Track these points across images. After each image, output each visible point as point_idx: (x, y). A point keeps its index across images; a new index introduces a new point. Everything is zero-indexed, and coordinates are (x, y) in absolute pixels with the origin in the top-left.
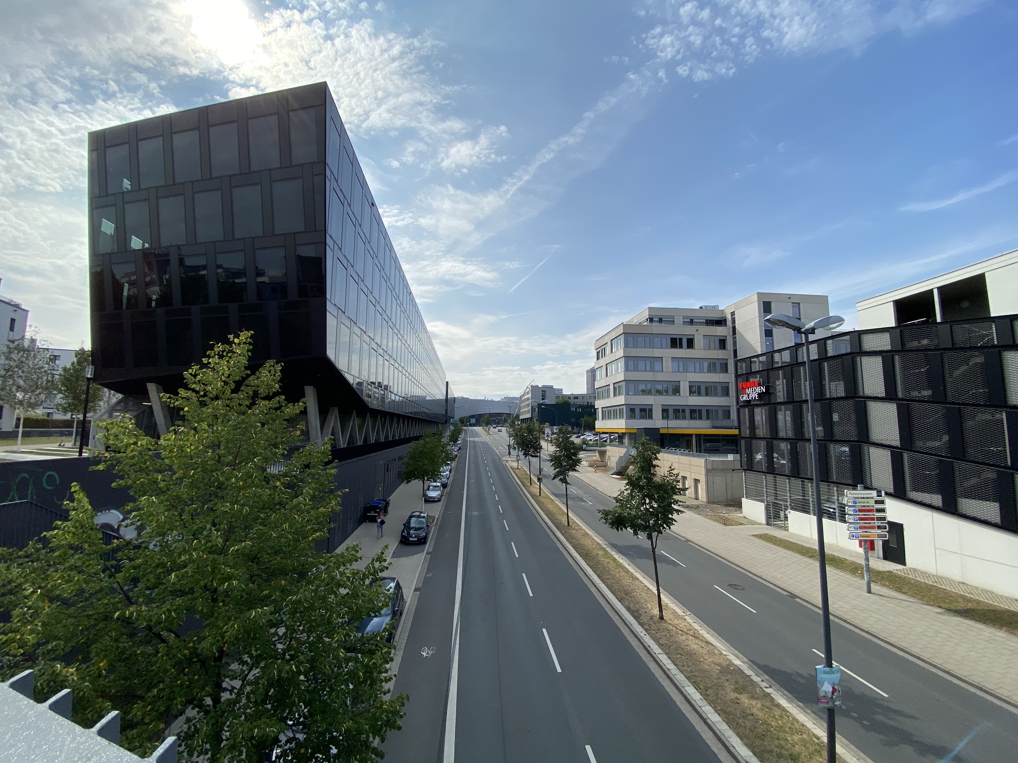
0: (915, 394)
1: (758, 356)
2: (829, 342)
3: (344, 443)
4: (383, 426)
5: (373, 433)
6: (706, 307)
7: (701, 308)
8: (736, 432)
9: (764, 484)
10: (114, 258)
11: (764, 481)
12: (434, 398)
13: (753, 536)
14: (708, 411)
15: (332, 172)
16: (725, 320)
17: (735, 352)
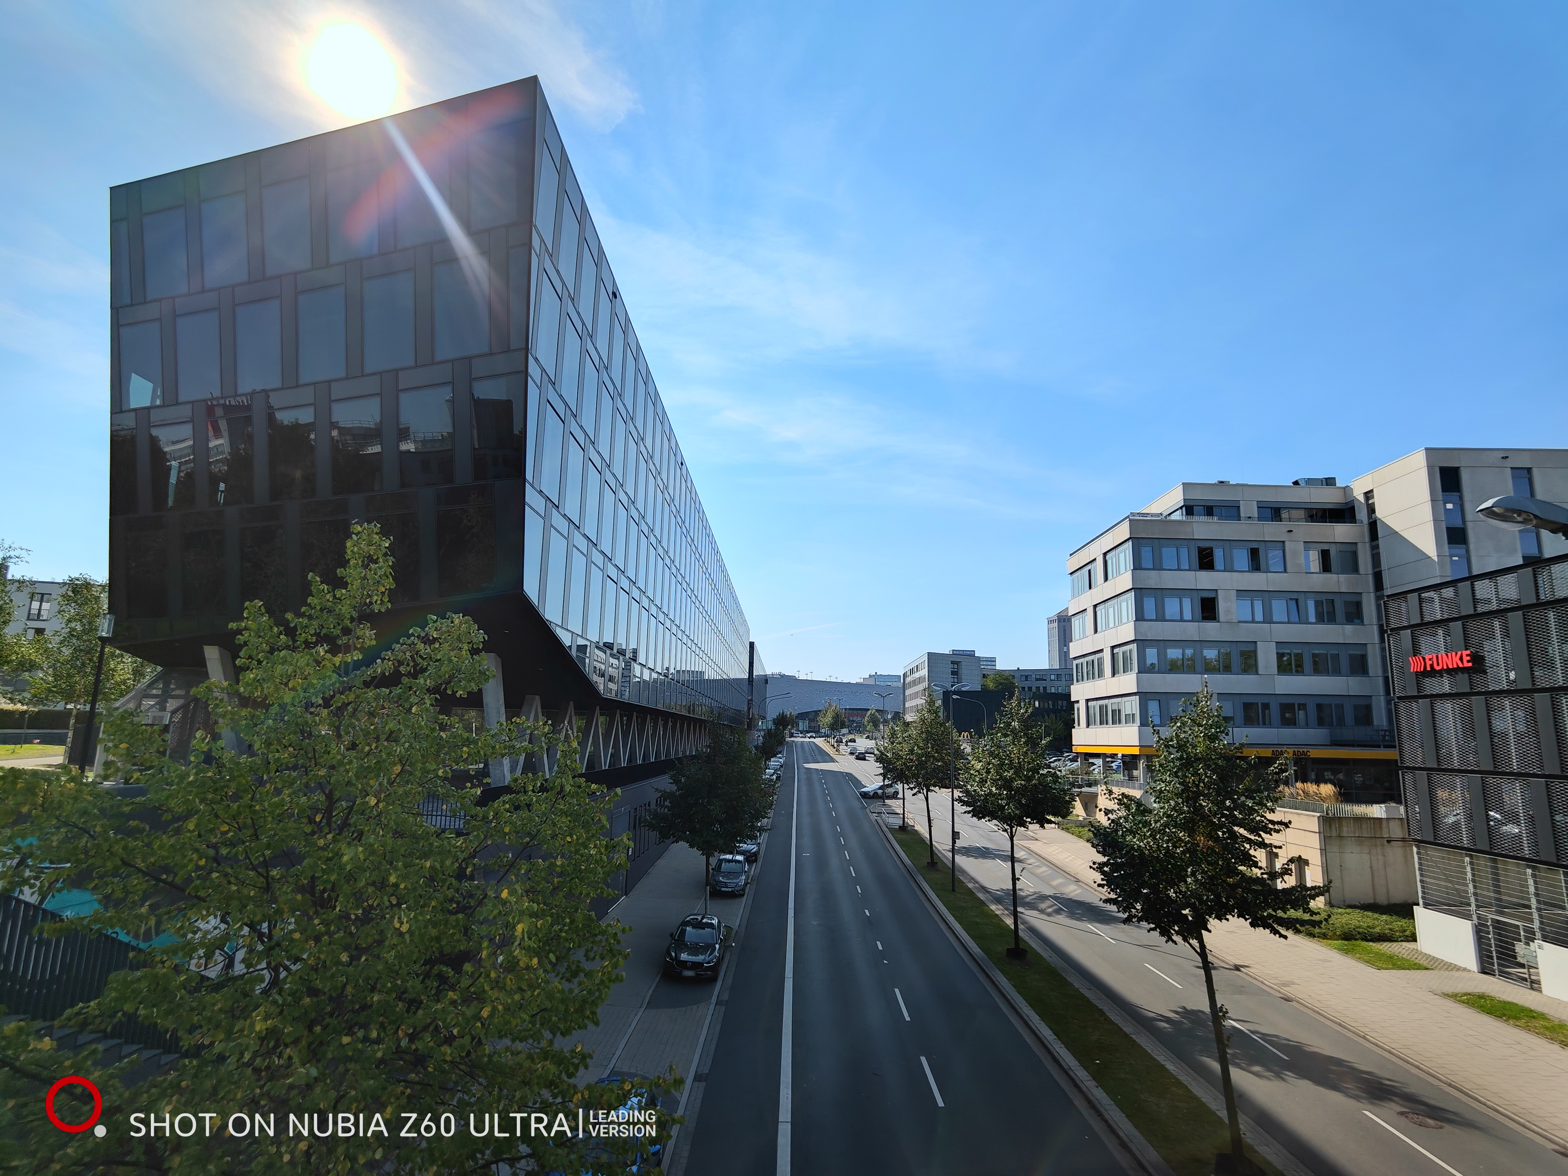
1: (1435, 587)
6: (1310, 481)
7: (1296, 482)
8: (1393, 754)
9: (1469, 876)
10: (155, 416)
11: (1469, 869)
12: (725, 677)
13: (1447, 996)
14: (1319, 707)
15: (542, 240)
16: (1352, 509)
17: (1378, 577)
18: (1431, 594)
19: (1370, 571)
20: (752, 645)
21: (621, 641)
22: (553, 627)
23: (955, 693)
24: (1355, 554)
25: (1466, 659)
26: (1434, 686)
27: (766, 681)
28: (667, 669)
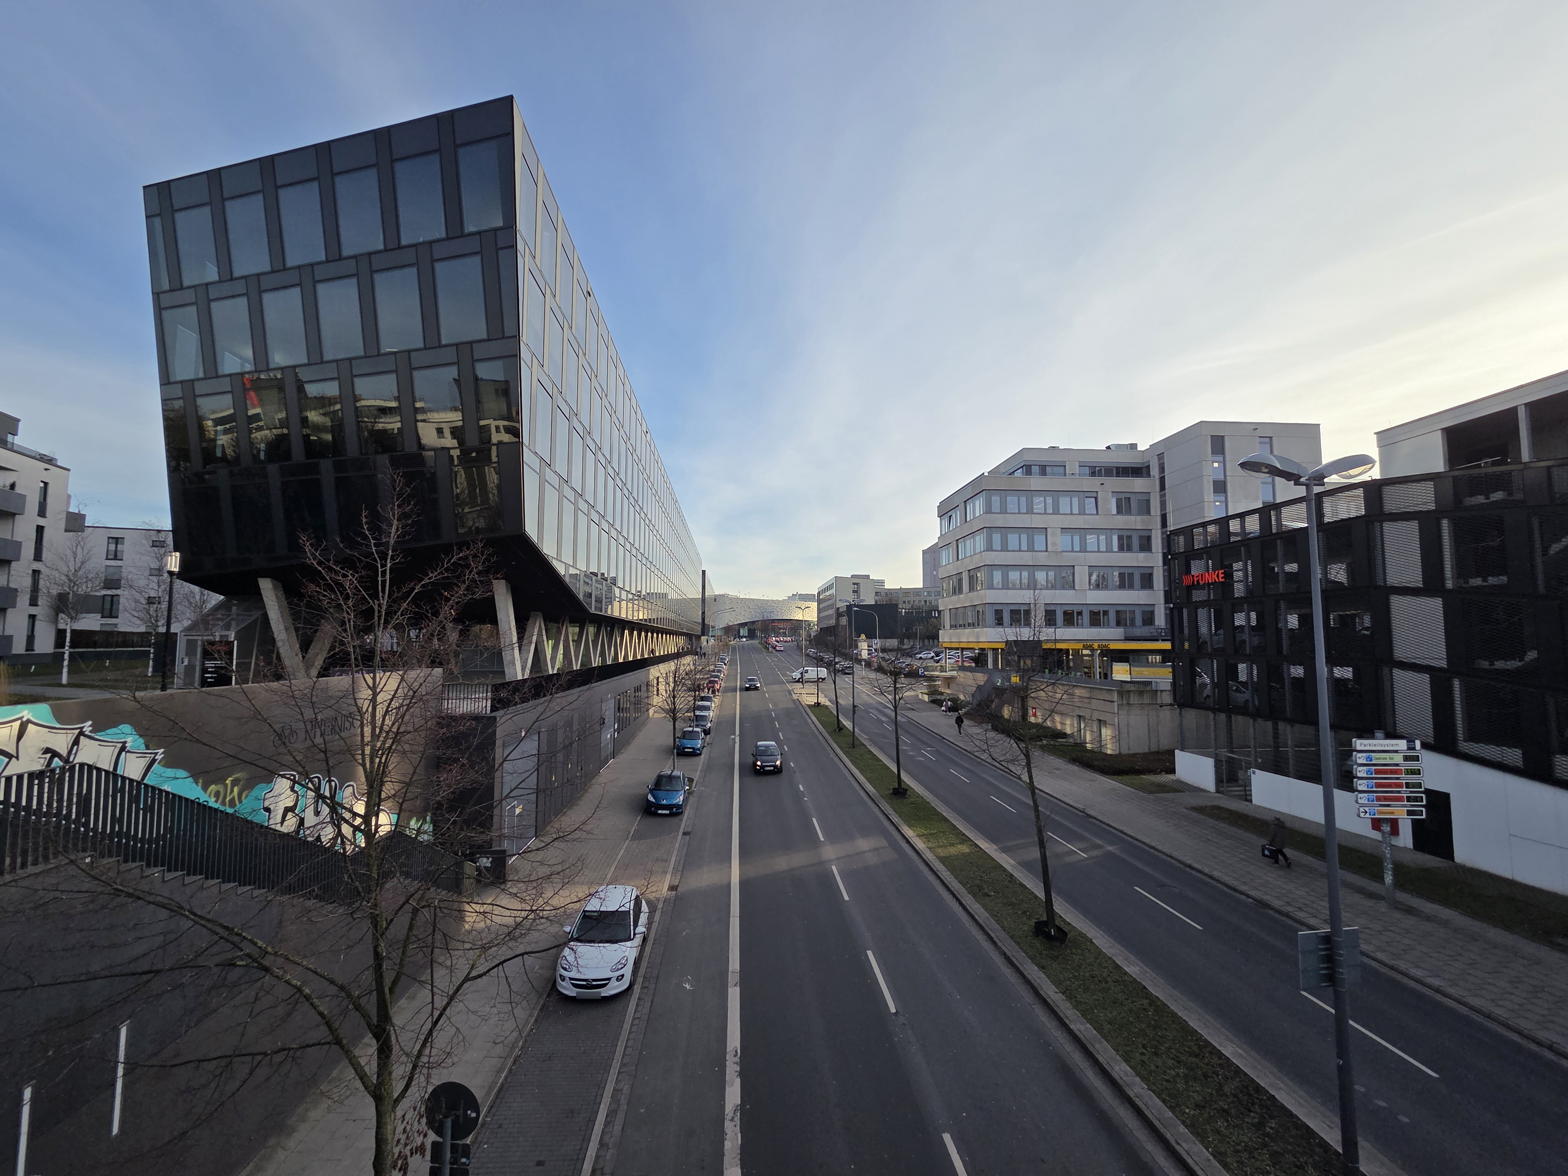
0: (1477, 582)
1: (1204, 525)
2: (1325, 499)
3: (553, 668)
4: (610, 640)
5: (595, 649)
6: (1119, 446)
7: (1108, 448)
8: (1167, 646)
9: (1212, 728)
10: (199, 388)
11: (1212, 723)
12: (684, 597)
13: (1195, 809)
14: (1118, 612)
15: (526, 244)
16: (1148, 467)
17: (1164, 518)
18: (1201, 530)
19: (1159, 514)
20: (704, 572)
21: (604, 570)
22: (550, 559)
23: (855, 606)
24: (1148, 501)
25: (1221, 576)
26: (1198, 596)
27: (715, 600)
28: (640, 592)
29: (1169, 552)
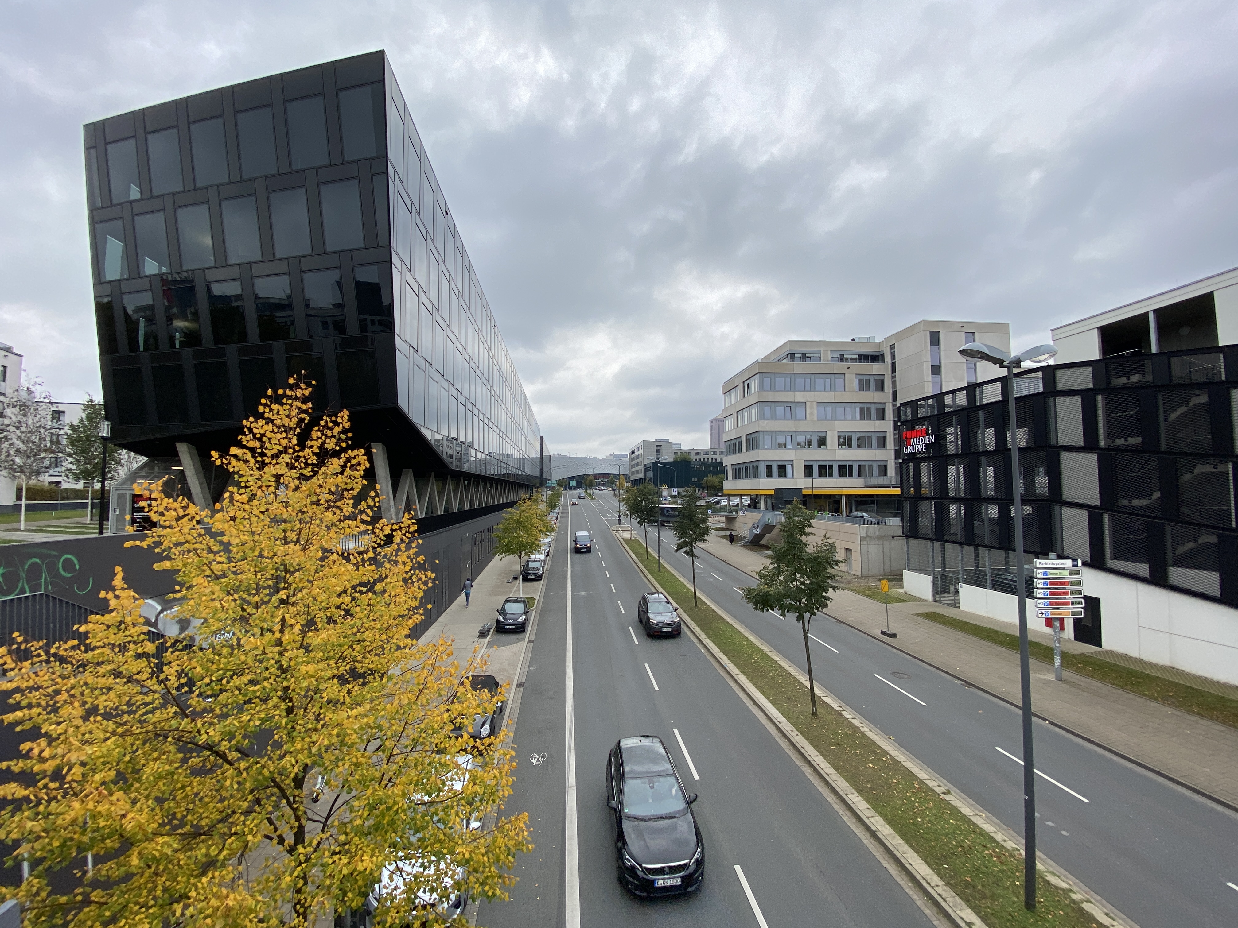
0: (1120, 442)
1: (925, 399)
2: (1017, 379)
3: (421, 513)
4: (467, 491)
5: (455, 500)
6: (859, 338)
7: (853, 340)
8: (898, 491)
9: (931, 554)
10: (125, 287)
11: (931, 549)
12: (526, 457)
13: (918, 614)
14: (860, 466)
15: (395, 170)
16: (883, 355)
17: (894, 394)
18: (923, 403)
19: (890, 390)
20: (541, 437)
21: (462, 436)
22: (418, 426)
23: (660, 463)
24: (883, 381)
27: (549, 459)
28: (491, 452)
29: (899, 420)
